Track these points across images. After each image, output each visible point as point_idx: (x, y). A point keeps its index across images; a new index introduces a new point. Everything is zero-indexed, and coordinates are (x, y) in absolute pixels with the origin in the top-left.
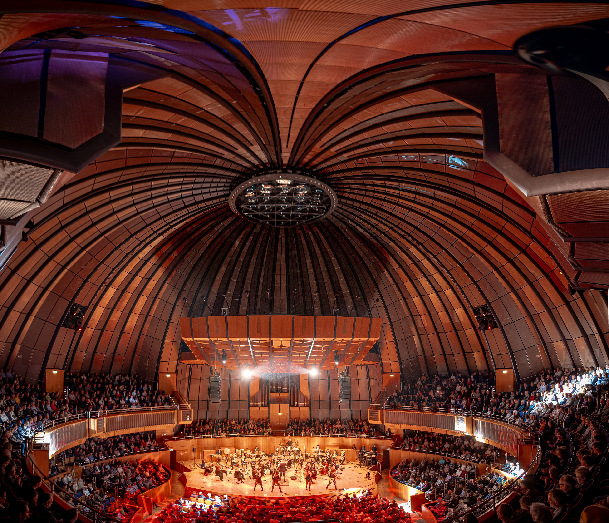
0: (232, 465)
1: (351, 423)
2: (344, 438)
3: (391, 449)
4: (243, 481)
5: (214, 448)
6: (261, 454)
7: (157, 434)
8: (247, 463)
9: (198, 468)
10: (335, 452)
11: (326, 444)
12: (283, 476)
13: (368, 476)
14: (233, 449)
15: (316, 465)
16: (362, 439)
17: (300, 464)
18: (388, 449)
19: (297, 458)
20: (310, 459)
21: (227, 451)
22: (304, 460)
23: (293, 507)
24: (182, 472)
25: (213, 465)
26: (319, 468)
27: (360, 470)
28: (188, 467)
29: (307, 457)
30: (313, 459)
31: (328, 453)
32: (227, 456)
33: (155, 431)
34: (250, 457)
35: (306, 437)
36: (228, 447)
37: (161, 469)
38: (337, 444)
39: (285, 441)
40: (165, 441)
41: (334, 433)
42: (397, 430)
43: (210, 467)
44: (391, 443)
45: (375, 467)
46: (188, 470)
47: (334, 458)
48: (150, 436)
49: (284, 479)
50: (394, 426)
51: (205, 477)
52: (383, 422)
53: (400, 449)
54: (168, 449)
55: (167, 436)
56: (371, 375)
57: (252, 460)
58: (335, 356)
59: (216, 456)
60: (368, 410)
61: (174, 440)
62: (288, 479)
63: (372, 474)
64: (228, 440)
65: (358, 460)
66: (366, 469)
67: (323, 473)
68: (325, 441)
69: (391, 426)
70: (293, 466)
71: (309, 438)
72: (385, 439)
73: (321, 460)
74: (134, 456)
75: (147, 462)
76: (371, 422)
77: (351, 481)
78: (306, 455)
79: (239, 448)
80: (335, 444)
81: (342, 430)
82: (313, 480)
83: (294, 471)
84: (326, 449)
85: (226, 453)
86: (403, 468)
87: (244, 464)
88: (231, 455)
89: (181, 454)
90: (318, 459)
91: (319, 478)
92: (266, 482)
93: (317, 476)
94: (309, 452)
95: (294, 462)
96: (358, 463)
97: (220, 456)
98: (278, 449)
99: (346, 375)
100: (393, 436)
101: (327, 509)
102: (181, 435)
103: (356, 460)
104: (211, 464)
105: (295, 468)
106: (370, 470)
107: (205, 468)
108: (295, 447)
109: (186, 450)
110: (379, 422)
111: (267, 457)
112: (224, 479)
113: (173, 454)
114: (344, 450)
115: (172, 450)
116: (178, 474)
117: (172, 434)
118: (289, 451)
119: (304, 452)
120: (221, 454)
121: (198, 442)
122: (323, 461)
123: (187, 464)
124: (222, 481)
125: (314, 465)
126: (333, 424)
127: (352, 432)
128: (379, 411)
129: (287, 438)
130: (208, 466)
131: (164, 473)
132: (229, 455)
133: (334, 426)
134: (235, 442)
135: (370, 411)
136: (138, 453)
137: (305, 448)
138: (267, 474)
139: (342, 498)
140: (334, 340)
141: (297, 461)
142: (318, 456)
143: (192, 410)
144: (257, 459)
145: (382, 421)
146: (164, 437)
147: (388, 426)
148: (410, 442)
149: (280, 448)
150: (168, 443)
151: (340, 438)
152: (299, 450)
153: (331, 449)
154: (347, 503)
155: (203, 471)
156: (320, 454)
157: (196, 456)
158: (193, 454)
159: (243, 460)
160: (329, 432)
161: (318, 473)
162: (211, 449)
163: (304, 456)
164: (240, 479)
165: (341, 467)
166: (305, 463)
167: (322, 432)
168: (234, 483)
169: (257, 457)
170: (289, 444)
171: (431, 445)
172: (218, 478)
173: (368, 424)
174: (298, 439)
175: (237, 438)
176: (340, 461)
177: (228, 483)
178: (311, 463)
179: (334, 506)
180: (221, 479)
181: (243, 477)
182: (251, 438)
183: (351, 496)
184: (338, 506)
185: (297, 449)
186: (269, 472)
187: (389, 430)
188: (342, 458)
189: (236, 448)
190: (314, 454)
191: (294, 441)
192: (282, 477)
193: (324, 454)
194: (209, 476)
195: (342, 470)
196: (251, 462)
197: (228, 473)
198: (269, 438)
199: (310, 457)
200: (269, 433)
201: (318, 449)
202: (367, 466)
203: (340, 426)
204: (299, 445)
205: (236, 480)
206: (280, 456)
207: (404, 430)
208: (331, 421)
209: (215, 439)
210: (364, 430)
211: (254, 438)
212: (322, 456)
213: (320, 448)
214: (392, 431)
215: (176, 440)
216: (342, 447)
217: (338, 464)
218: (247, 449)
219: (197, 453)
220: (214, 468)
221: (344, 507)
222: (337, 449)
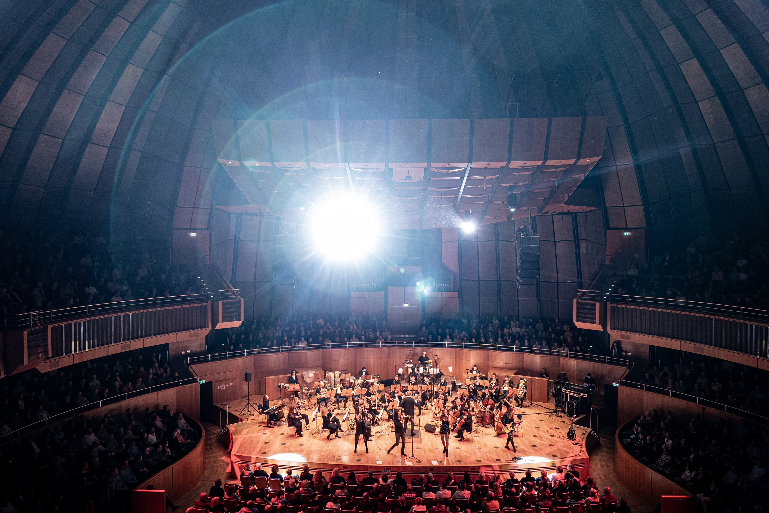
0: (319, 403)
1: (540, 326)
2: (525, 355)
3: (622, 384)
4: (339, 433)
5: (284, 372)
6: (372, 380)
7: (172, 351)
8: (345, 399)
9: (256, 413)
10: (507, 380)
11: (491, 364)
12: (409, 423)
13: (571, 435)
14: (322, 372)
15: (472, 403)
16: (561, 359)
17: (441, 401)
18: (616, 385)
19: (435, 390)
20: (459, 393)
21: (310, 375)
22: (449, 392)
23: (429, 490)
24: (224, 426)
25: (283, 406)
26: (477, 410)
27: (556, 422)
28: (236, 414)
29: (455, 387)
30: (467, 393)
31: (494, 382)
32: (309, 385)
33: (167, 346)
34: (351, 386)
35: (453, 350)
36: (312, 368)
37: (182, 422)
38: (511, 366)
39: (414, 354)
40: (188, 365)
41: (505, 342)
42: (637, 346)
43: (278, 408)
44: (621, 371)
45: (587, 418)
46: (234, 419)
47: (506, 392)
48: (157, 358)
49: (412, 429)
50: (628, 338)
51: (268, 431)
52: (604, 327)
53: (642, 388)
54: (195, 381)
55: (193, 354)
56: (582, 233)
57: (354, 392)
58: (510, 196)
59: (290, 387)
60: (575, 301)
61: (207, 361)
62: (419, 431)
63: (580, 432)
64: (311, 355)
65: (553, 400)
66: (567, 420)
67: (482, 421)
68: (488, 358)
69: (622, 336)
70: (429, 404)
71: (458, 350)
72: (609, 363)
73: (480, 393)
74: (123, 403)
75: (152, 412)
76: (580, 325)
77: (536, 441)
78: (454, 384)
79: (331, 370)
80: (508, 365)
81: (521, 339)
82: (465, 434)
83: (431, 415)
84: (490, 374)
85: (308, 380)
86: (647, 428)
87: (340, 399)
88: (316, 383)
89: (223, 387)
90: (475, 391)
91: (477, 432)
92: (380, 434)
93: (474, 426)
94: (459, 378)
95: (431, 395)
96: (552, 405)
97: (297, 387)
98: (400, 371)
99: (531, 232)
100: (627, 357)
101: (491, 498)
102: (221, 350)
103: (548, 401)
104: (280, 403)
105: (433, 409)
106: (576, 423)
107: (267, 413)
108: (433, 367)
109: (233, 379)
110: (597, 327)
111: (382, 387)
112: (304, 432)
113: (207, 388)
114: (526, 378)
115: (204, 381)
116: (217, 431)
117: (204, 348)
118: (421, 375)
119: (449, 378)
120: (296, 382)
121: (255, 361)
122: (484, 395)
123: (232, 408)
124: (301, 436)
125: (469, 404)
126: (505, 327)
127: (541, 344)
128: (598, 304)
129: (419, 350)
130: (275, 407)
131: (188, 431)
132: (313, 383)
133: (506, 330)
134: (324, 359)
135: (578, 303)
136: (130, 396)
137: (450, 369)
138: (382, 419)
139: (519, 477)
140: (508, 164)
141: (437, 395)
142: (475, 386)
143: (242, 300)
144: (365, 391)
145: (603, 323)
146: (187, 355)
147: (615, 335)
148: (665, 375)
149: (406, 369)
150: (195, 368)
151: (518, 354)
152: (440, 375)
153: (499, 373)
154: (530, 489)
155: (264, 418)
156: (479, 382)
157: (252, 390)
158: (245, 386)
159: (339, 392)
160: (496, 341)
161: (474, 419)
162: (279, 373)
163: (450, 386)
164: (333, 431)
165: (517, 410)
166: (451, 399)
167: (483, 340)
168: (323, 439)
169: (363, 386)
170: (423, 361)
171: (715, 388)
172: (292, 430)
173: (574, 328)
174: (438, 352)
175: (327, 351)
176: (517, 399)
177: (312, 440)
178: (462, 399)
179: (505, 493)
180: (299, 432)
181: (339, 427)
182: (353, 349)
183: (536, 475)
184: (511, 494)
185: (436, 371)
186: (386, 417)
187: (618, 343)
188: (520, 393)
189: (326, 368)
190: (468, 382)
191: (430, 356)
192: (409, 427)
193: (487, 383)
194: (276, 429)
195: (519, 417)
196: (354, 396)
197: (311, 419)
198: (386, 349)
199: (460, 387)
200: (386, 339)
201: (474, 372)
202: (570, 414)
203: (518, 330)
204: (441, 364)
205: (327, 433)
206: (404, 384)
207: (651, 347)
208: (501, 320)
209: (286, 354)
210: (565, 341)
211: (358, 349)
212: (483, 387)
213: (478, 371)
214: (626, 346)
215: (212, 360)
216: (522, 371)
217: (513, 405)
218: (345, 371)
219: (252, 383)
220: (286, 412)
221: (522, 496)
222: (511, 374)
